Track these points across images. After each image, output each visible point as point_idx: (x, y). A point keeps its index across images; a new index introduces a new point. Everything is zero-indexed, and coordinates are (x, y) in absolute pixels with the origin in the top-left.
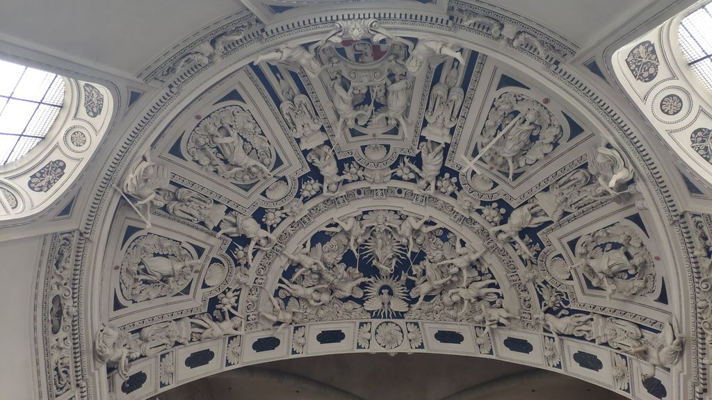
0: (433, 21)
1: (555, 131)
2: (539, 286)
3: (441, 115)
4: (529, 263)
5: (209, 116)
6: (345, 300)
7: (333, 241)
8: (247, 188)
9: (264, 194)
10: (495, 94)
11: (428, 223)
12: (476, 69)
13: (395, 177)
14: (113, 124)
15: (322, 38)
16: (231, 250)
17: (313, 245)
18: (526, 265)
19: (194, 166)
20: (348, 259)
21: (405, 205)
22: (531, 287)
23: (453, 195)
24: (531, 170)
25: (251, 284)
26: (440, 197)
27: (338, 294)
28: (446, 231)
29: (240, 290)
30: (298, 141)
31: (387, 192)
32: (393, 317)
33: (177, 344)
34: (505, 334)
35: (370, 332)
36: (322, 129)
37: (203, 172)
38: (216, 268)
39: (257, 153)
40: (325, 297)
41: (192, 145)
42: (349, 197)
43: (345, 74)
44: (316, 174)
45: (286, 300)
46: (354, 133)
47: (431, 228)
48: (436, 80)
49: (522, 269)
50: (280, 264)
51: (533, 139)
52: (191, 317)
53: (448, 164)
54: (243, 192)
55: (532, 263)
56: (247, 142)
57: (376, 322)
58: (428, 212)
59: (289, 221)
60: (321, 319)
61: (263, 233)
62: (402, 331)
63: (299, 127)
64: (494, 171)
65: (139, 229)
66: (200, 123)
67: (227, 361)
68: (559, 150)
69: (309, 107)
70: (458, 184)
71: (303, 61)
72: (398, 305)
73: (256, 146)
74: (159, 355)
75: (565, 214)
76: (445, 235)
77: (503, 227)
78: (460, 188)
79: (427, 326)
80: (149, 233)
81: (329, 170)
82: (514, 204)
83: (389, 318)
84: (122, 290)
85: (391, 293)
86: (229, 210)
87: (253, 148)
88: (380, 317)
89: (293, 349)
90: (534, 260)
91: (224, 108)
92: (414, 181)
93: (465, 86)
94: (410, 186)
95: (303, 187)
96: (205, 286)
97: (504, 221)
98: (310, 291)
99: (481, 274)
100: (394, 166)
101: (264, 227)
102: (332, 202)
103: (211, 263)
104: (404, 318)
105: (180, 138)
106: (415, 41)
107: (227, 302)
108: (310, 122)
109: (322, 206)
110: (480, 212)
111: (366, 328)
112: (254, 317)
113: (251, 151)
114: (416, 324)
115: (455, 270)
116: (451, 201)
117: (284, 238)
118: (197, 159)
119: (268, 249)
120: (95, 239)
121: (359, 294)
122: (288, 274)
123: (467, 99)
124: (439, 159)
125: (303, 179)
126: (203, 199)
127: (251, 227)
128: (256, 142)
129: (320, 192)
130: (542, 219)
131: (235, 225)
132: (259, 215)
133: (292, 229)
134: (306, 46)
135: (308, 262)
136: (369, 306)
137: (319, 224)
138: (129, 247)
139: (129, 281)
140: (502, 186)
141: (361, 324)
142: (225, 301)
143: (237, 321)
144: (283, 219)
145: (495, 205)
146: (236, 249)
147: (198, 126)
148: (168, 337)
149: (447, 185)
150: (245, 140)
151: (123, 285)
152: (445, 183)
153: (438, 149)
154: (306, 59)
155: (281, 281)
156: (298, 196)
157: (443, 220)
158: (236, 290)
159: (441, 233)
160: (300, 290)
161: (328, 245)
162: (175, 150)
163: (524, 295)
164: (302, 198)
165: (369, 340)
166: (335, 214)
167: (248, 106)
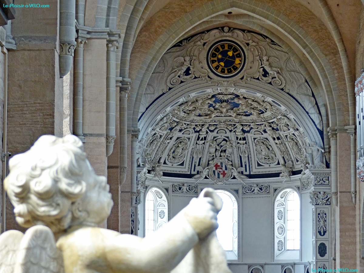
3: (200, 147)
5: (267, 164)
9: (262, 134)
10: (185, 159)
12: (190, 166)
13: (216, 125)
15: (229, 180)
18: (173, 120)
19: (277, 156)
23: (196, 126)
24: (174, 143)
26: (201, 124)
28: (199, 116)
31: (219, 121)
34: (179, 103)
37: (276, 152)
41: (275, 161)
42: (234, 121)
43: (227, 161)
46: (228, 137)
53: (198, 134)
54: (268, 139)
55: (171, 123)
63: (245, 146)
66: (270, 164)
68: (167, 154)
70: (195, 129)
77: (180, 127)
79: (209, 92)
81: (238, 134)
91: (262, 163)
93: (193, 158)
94: (211, 123)
96: (289, 129)
100: (216, 128)
102: (240, 121)
105: (276, 165)
108: (241, 147)
109: (244, 121)
110: (188, 124)
114: (214, 92)
121: (236, 100)
123: (192, 154)
124: (201, 136)
125: (248, 131)
126: (279, 148)
127: (269, 132)
129: (244, 125)
130: (169, 136)
140: (181, 134)
150: (261, 150)
152: (199, 129)
155: (266, 111)
160: (259, 107)
162: (279, 163)
164: (250, 127)
167: (256, 159)
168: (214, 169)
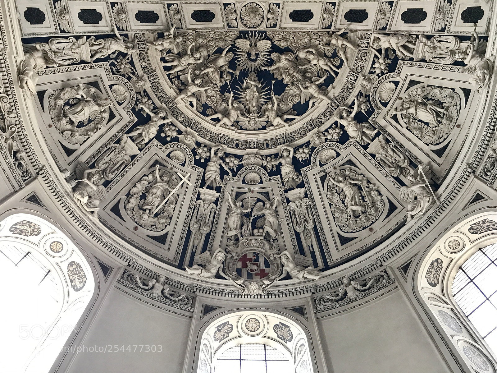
0: (206, 290)
1: (130, 206)
2: (133, 73)
3: (206, 209)
4: (142, 93)
5: (364, 228)
6: (287, 50)
7: (291, 105)
8: (350, 162)
9: (338, 155)
10: (170, 228)
11: (217, 120)
12: (181, 248)
13: (239, 157)
14: (425, 253)
15: (277, 283)
16: (370, 112)
17: (307, 103)
18: (145, 91)
19: (383, 191)
20: (280, 88)
21: (233, 134)
22: (140, 72)
23: (198, 144)
24: (145, 170)
25: (361, 78)
26: (208, 142)
27: (292, 57)
28: (204, 113)
29: (370, 73)
30: (306, 195)
31: (246, 145)
32: (248, 32)
33: (429, 37)
34: (158, 26)
35: (268, 19)
36: (288, 201)
37: (378, 184)
38: (385, 98)
39: (337, 190)
40: (302, 55)
41: (380, 209)
42: (275, 142)
43: (267, 245)
44: (298, 165)
45: (335, 55)
46: (266, 194)
47: (215, 116)
48: (208, 236)
49: (148, 86)
50: (335, 90)
51: (143, 197)
52: (411, 59)
53: (202, 170)
54: (353, 159)
55: (140, 94)
56: (342, 200)
57: (262, 28)
58: (217, 129)
59: (323, 128)
60: (308, 34)
61: (343, 122)
62: (242, 19)
63: (304, 206)
64: (170, 166)
65: (434, 151)
66: (372, 224)
67: (391, 7)
68: (126, 191)
69: (295, 221)
70: (195, 154)
71: (291, 265)
72: (244, 44)
73: (336, 196)
74: (446, 33)
75: (118, 142)
76: (204, 110)
77: (162, 122)
78: (193, 151)
79: (221, 26)
80: (428, 145)
81: (287, 169)
82: (155, 142)
83: (252, 32)
84: (460, 104)
85: (249, 55)
86: (365, 147)
87: (339, 194)
88: (259, 32)
89: (334, 8)
90: (139, 97)
91: (352, 232)
92: (227, 155)
93: (189, 232)
94: (230, 150)
95: (308, 156)
96: (396, 83)
97: (162, 127)
98: (314, 62)
99: (178, 77)
100: (240, 167)
101: (342, 127)
102: (288, 139)
103: (388, 103)
104: (240, 32)
105: (386, 217)
106: (218, 276)
107: (381, 64)
108: (296, 209)
109: (296, 136)
110: (180, 132)
111: (271, 22)
112: (363, 45)
113: (340, 192)
114: (230, 27)
115: (198, 82)
116: (200, 140)
117: (328, 113)
118: (379, 197)
119: (342, 107)
120: (464, 166)
121: (274, 56)
122: (330, 80)
123: (187, 223)
124: (208, 175)
125: (307, 163)
126: (382, 163)
127: (352, 130)
128: (336, 199)
129: (296, 149)
130: (134, 134)
131: (364, 133)
132: (344, 138)
133: (322, 120)
134: (288, 277)
135: (313, 90)
136: (267, 44)
137: (300, 122)
138: (445, 139)
139: (453, 110)
140: (163, 155)
141: (275, 26)
142: (382, 67)
143: (376, 46)
144: (327, 130)
145: (169, 139)
146: (366, 110)
147: (373, 223)
148: (435, 47)
149: (202, 153)
150: (343, 202)
151: (458, 108)
152: (204, 155)
153: (208, 183)
154: (289, 267)
155: (337, 74)
156: (313, 149)
157: (206, 123)
158: (373, 73)
159: (208, 111)
160: (322, 64)
161: (296, 101)
162: (392, 208)
163: (145, 64)
164: (310, 146)
165: (269, 11)
166: (287, 129)
167: (336, 229)
168: (239, 265)
